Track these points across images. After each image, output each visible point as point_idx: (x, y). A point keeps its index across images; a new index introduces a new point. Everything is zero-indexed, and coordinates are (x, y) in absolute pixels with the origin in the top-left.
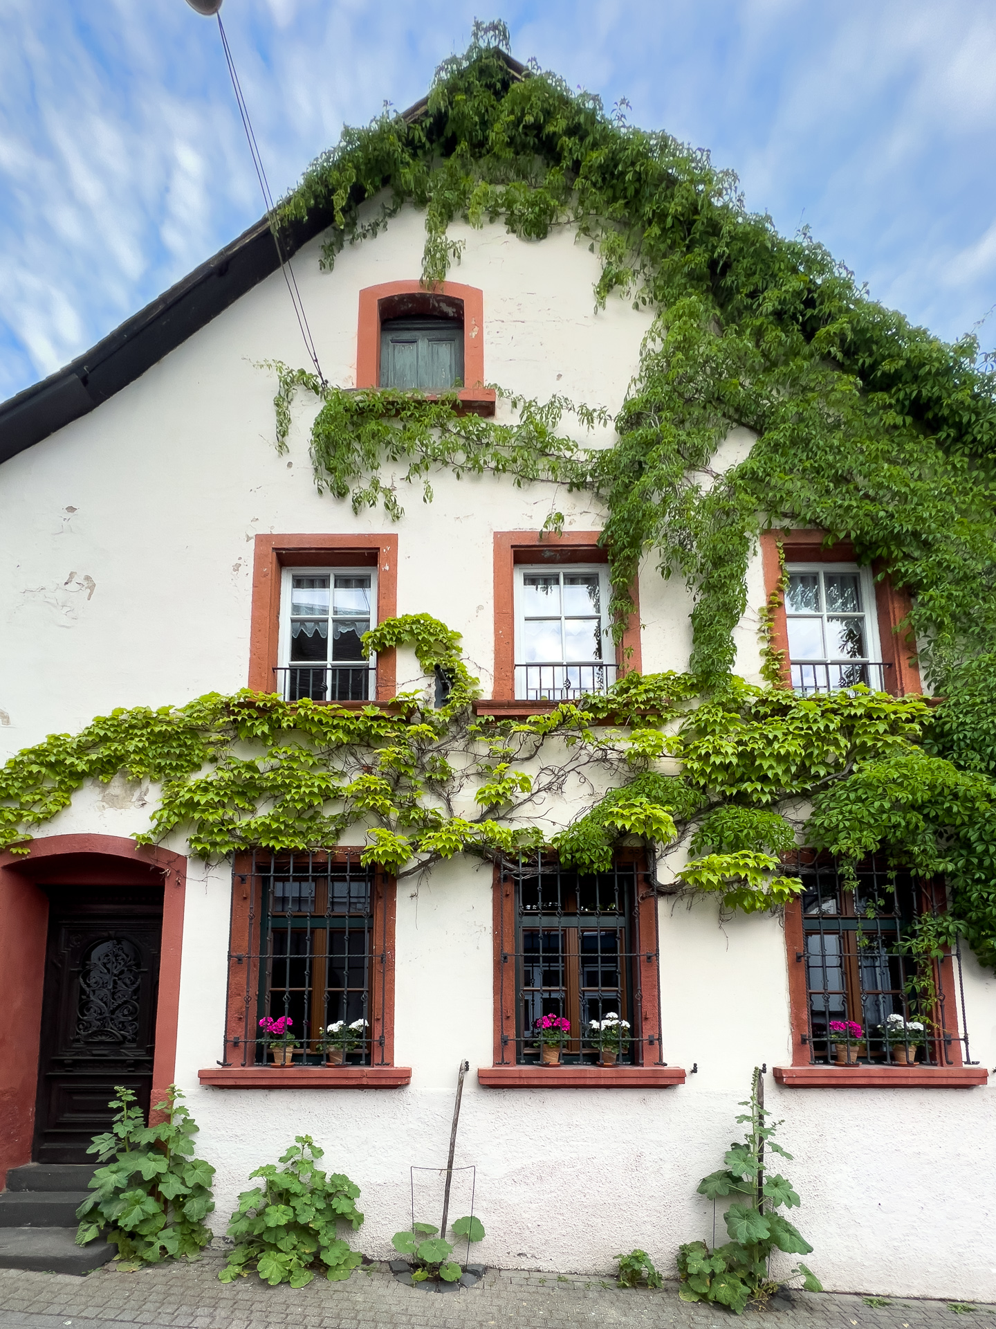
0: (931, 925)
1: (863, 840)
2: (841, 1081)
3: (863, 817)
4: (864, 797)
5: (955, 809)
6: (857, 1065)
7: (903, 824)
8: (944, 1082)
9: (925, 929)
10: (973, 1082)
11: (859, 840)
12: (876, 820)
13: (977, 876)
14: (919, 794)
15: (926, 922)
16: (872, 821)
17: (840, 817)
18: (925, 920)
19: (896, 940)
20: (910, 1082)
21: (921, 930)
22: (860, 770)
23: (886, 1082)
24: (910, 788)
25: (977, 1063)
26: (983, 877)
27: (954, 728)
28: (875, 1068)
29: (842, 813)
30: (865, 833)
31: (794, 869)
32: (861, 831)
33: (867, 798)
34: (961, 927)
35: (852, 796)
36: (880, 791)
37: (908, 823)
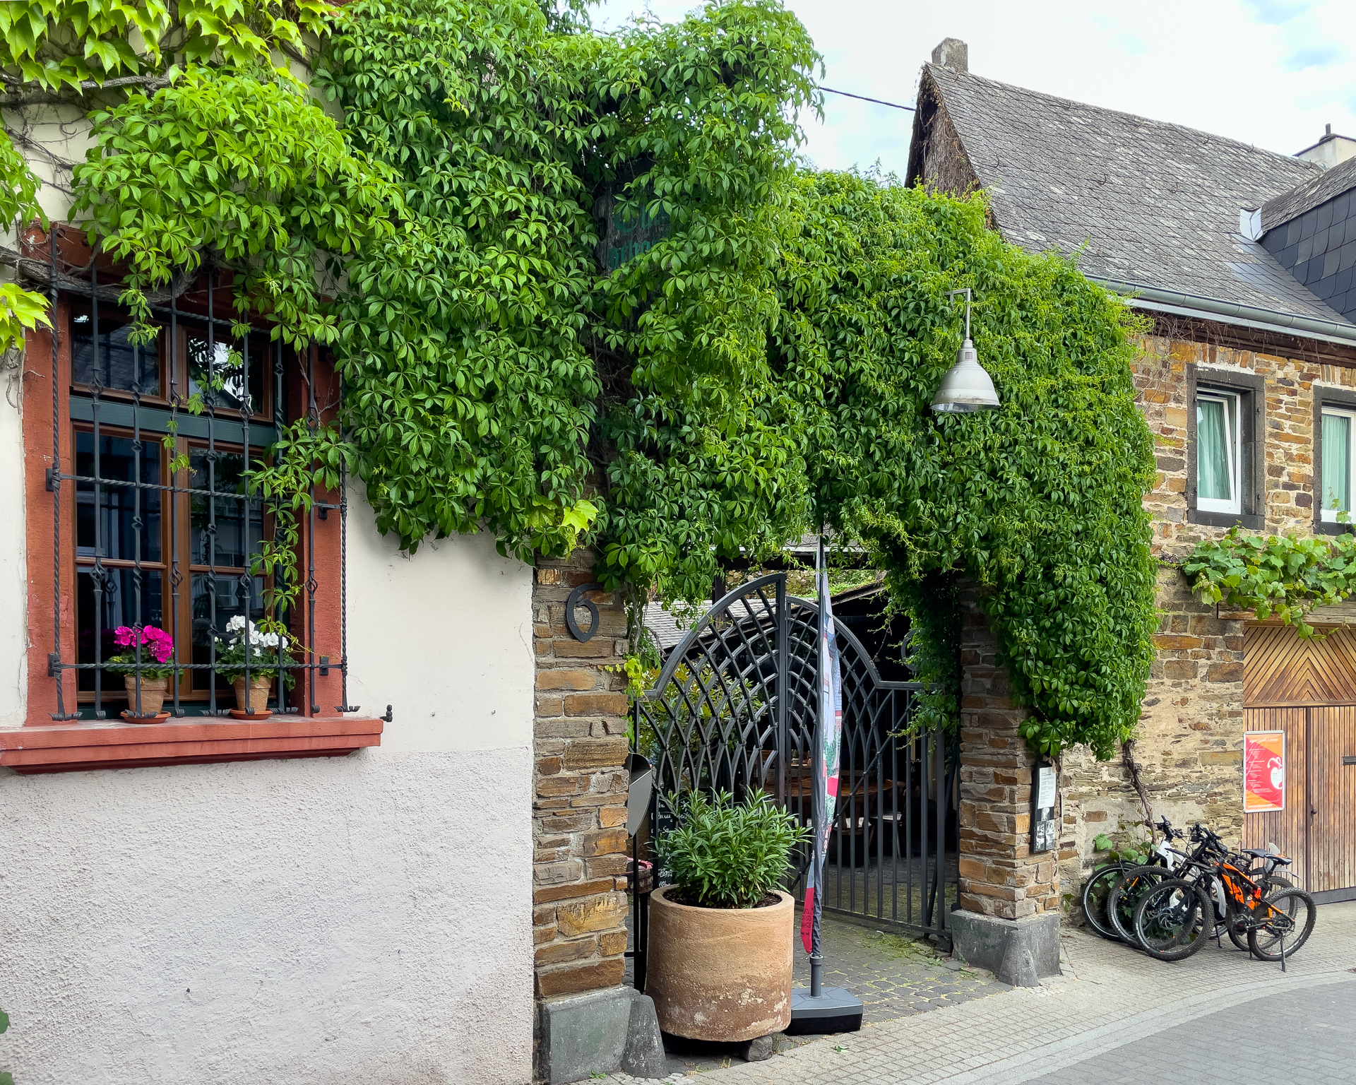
0: (305, 445)
1: (165, 238)
2: (122, 754)
3: (167, 187)
4: (174, 142)
5: (339, 221)
6: (162, 721)
7: (245, 223)
8: (306, 745)
9: (292, 450)
10: (352, 743)
11: (159, 234)
12: (194, 202)
13: (369, 361)
14: (272, 169)
15: (296, 437)
16: (186, 202)
17: (125, 174)
18: (295, 432)
19: (242, 469)
20: (250, 748)
21: (285, 451)
22: (179, 83)
23: (207, 750)
24: (256, 151)
25: (356, 709)
26: (379, 365)
27: (357, 60)
28: (188, 724)
29: (130, 166)
30: (172, 223)
31: (42, 272)
32: (166, 218)
33: (179, 148)
34: (346, 454)
35: (153, 134)
36: (201, 138)
37: (255, 224)
